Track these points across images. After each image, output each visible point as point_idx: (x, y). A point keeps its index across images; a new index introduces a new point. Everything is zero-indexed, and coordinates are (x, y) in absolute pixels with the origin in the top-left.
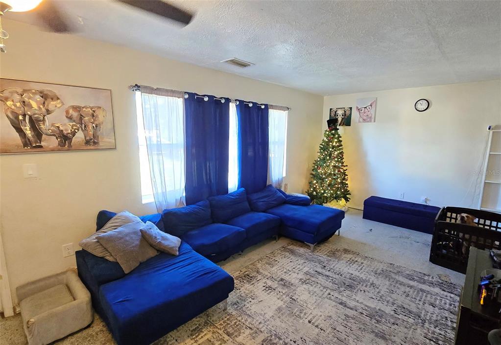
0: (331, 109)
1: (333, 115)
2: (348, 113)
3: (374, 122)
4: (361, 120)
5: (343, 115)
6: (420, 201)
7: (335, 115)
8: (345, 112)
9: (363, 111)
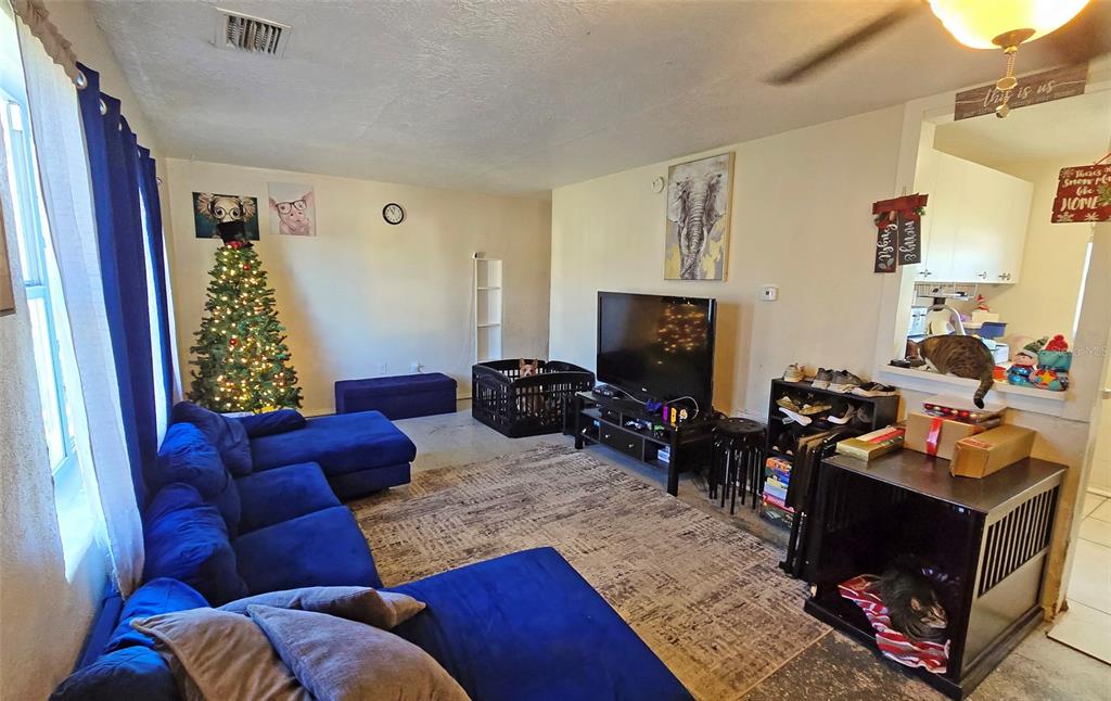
0: (196, 196)
1: (204, 208)
2: (248, 210)
3: (315, 235)
4: (286, 229)
5: (235, 214)
6: (410, 369)
7: (212, 211)
8: (241, 206)
9: (286, 211)
